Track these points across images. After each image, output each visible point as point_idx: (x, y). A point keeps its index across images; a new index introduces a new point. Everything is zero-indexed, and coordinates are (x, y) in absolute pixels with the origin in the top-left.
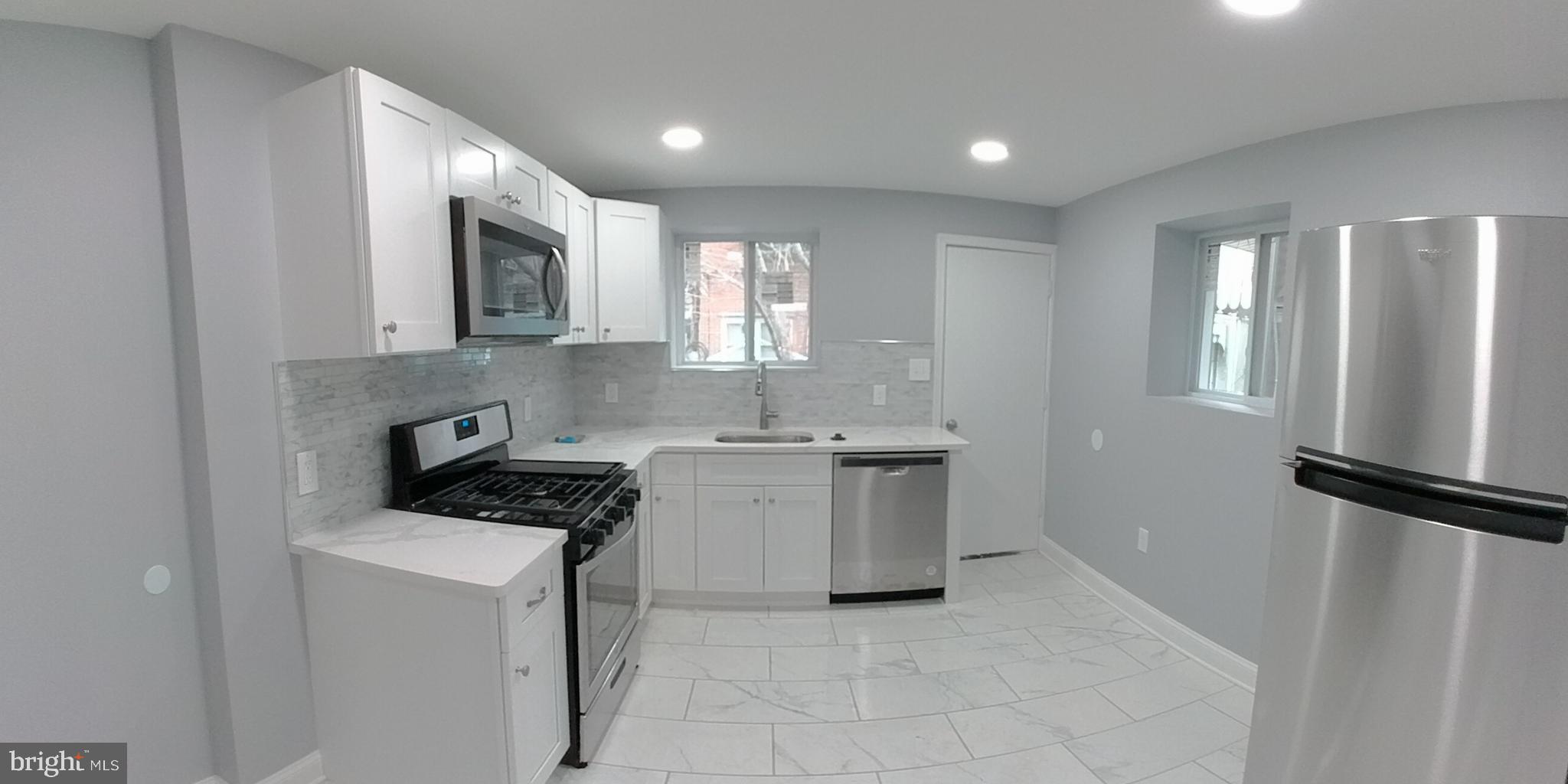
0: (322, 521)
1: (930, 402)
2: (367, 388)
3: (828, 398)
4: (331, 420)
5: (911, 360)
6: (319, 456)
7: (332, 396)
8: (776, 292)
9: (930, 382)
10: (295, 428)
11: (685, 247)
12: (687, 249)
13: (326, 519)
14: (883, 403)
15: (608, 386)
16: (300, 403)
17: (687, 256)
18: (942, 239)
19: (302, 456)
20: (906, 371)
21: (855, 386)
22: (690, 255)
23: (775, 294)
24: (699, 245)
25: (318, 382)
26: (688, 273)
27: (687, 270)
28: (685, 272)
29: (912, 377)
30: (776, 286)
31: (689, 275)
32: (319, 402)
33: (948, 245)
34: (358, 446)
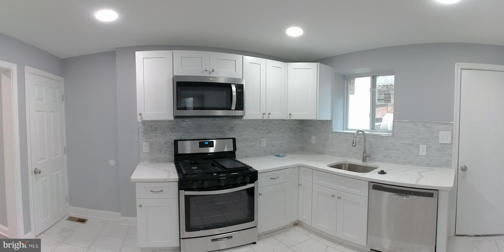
0: (151, 160)
1: (451, 155)
2: (170, 129)
3: (397, 150)
4: (156, 136)
5: (440, 132)
6: (150, 144)
7: (156, 130)
8: (384, 98)
9: (451, 144)
10: (143, 137)
11: (349, 80)
12: (350, 81)
13: (152, 160)
14: (425, 155)
15: (312, 136)
16: (145, 131)
17: (350, 84)
18: (458, 66)
19: (144, 144)
20: (437, 138)
21: (410, 144)
22: (351, 84)
23: (383, 99)
24: (355, 79)
25: (151, 126)
26: (350, 91)
27: (350, 90)
28: (349, 91)
29: (441, 141)
30: (384, 95)
31: (351, 92)
32: (152, 131)
33: (462, 69)
34: (165, 144)
